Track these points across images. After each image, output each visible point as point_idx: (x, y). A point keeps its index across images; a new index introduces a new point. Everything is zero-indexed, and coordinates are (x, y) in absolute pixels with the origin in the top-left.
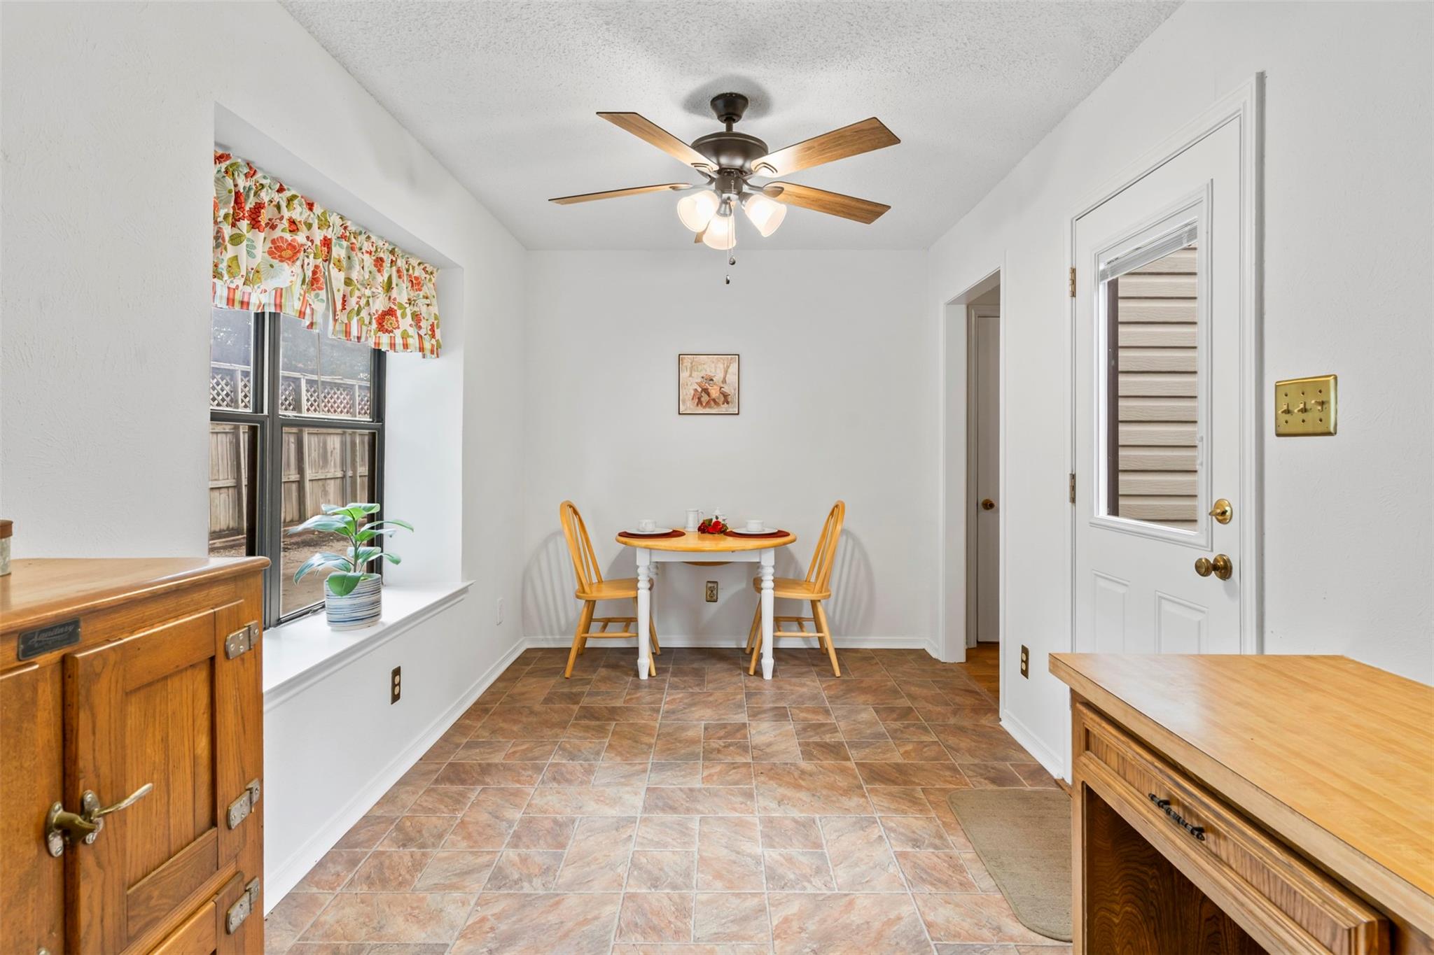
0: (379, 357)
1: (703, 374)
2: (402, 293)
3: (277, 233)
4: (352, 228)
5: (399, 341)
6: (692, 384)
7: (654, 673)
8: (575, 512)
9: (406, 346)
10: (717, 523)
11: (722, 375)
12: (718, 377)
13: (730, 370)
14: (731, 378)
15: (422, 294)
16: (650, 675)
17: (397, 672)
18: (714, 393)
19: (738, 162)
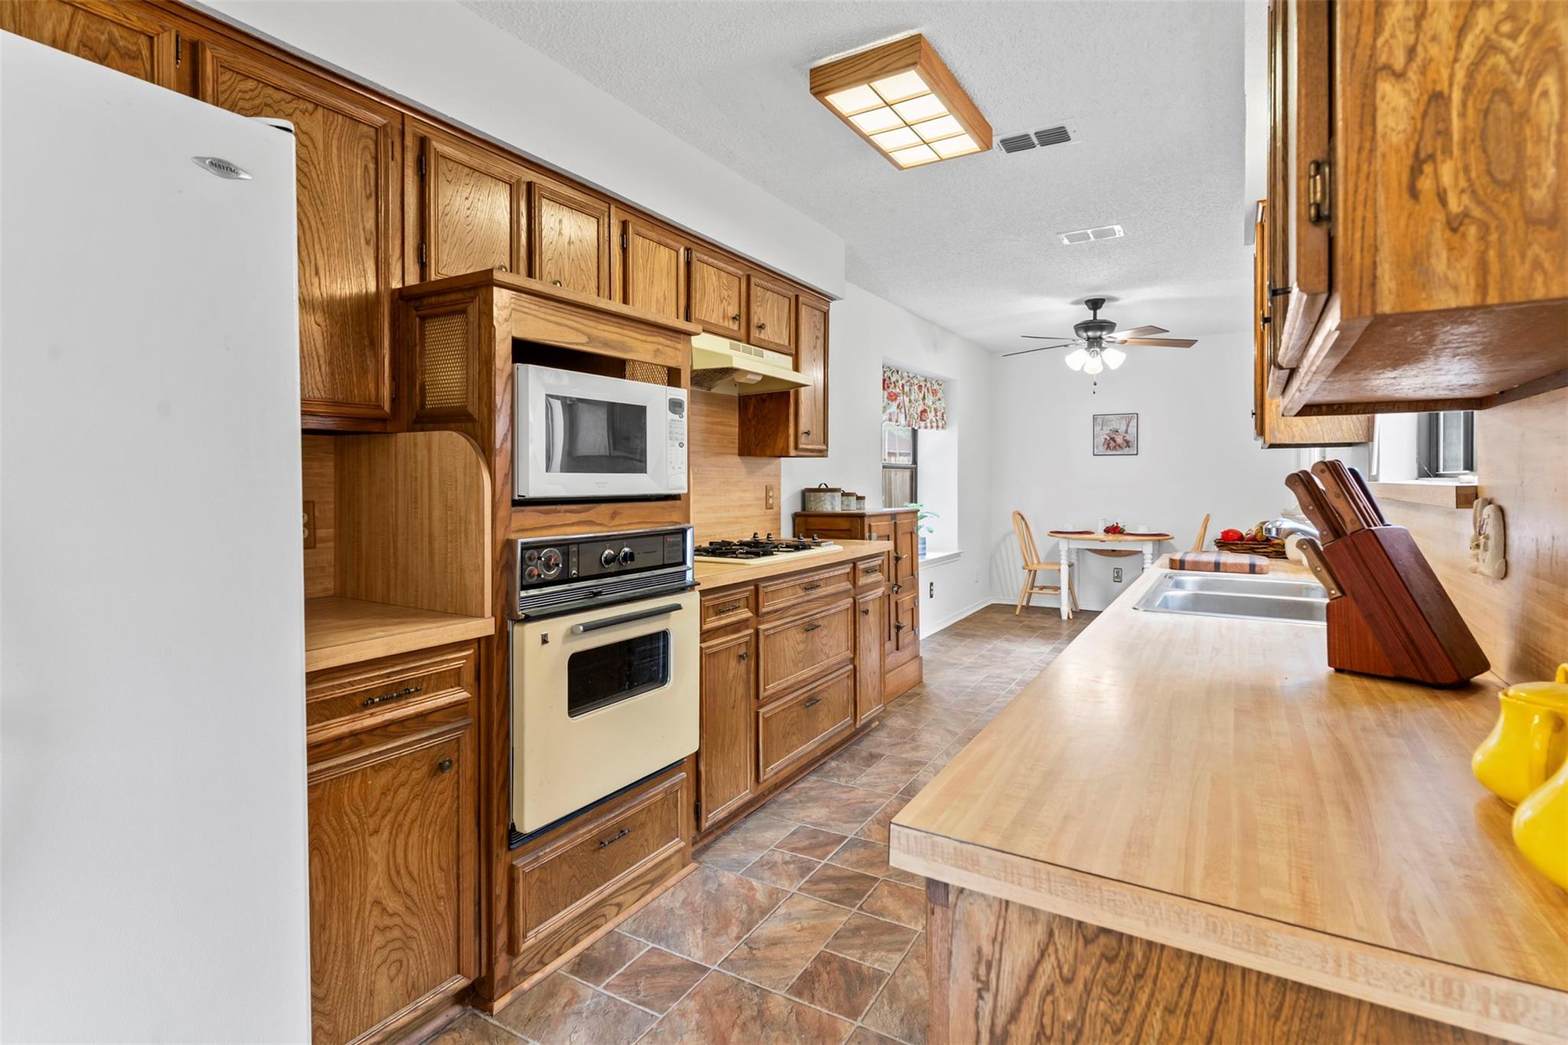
0: (915, 432)
1: (1111, 428)
2: (929, 401)
3: (890, 390)
4: (911, 375)
5: (929, 425)
6: (1103, 435)
7: (1071, 617)
8: (1023, 518)
9: (932, 427)
10: (1117, 527)
11: (1125, 428)
12: (1122, 429)
13: (1131, 424)
14: (1132, 430)
15: (937, 398)
16: (1069, 618)
17: (932, 584)
18: (1119, 440)
19: (1098, 334)
